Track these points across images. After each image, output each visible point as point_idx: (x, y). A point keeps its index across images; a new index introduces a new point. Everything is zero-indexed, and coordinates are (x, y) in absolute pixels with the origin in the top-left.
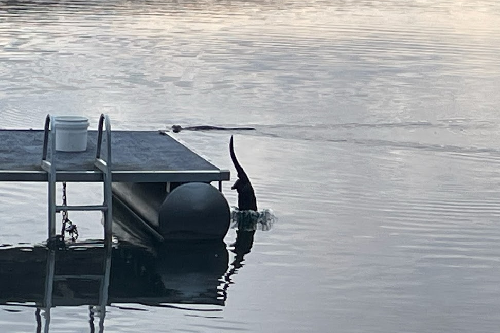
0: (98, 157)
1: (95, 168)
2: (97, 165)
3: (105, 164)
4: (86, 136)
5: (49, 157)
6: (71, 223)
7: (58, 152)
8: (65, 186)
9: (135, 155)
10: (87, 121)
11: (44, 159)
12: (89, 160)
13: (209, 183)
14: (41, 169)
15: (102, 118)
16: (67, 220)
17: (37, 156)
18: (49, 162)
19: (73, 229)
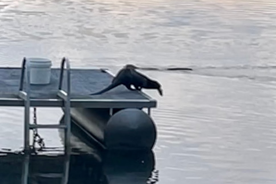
0: (60, 89)
1: (58, 97)
2: (59, 94)
3: (66, 94)
4: (50, 72)
5: (25, 89)
6: (39, 137)
7: (32, 85)
8: (35, 109)
9: (86, 87)
10: (50, 62)
11: (21, 90)
12: (53, 91)
13: (141, 109)
14: (18, 97)
15: (64, 60)
16: (37, 135)
17: (16, 87)
18: (25, 92)
19: (41, 141)
